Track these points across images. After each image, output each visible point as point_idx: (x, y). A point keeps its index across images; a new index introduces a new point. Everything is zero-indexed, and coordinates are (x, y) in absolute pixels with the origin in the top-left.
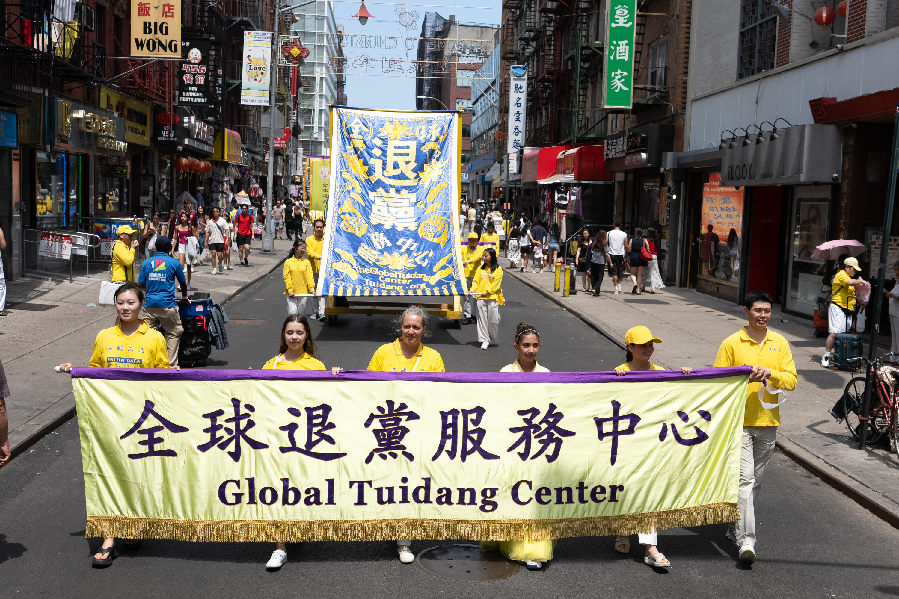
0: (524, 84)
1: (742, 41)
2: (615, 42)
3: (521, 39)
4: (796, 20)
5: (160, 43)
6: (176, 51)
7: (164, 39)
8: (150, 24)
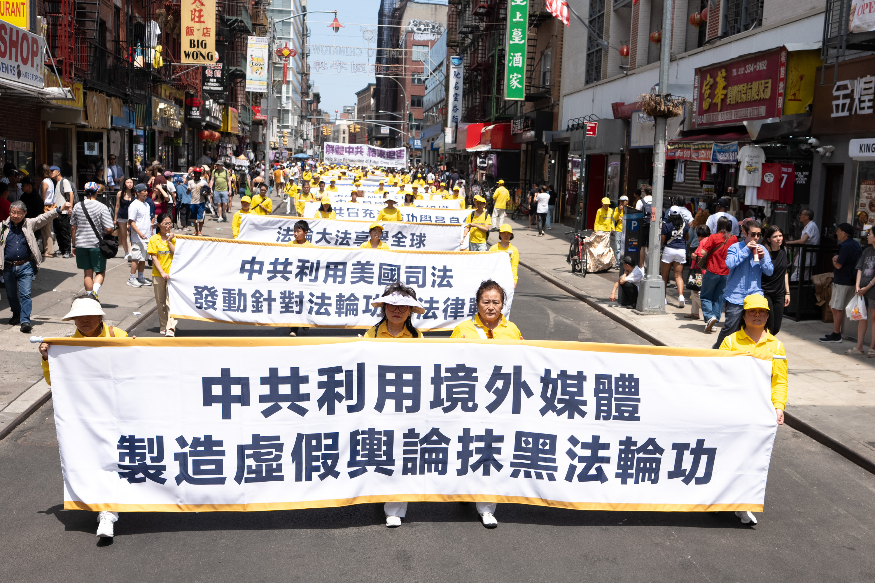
0: (462, 71)
1: (588, 60)
2: (512, 54)
3: (461, 33)
4: (611, 51)
5: (201, 54)
6: (212, 59)
7: (204, 51)
8: (194, 41)
